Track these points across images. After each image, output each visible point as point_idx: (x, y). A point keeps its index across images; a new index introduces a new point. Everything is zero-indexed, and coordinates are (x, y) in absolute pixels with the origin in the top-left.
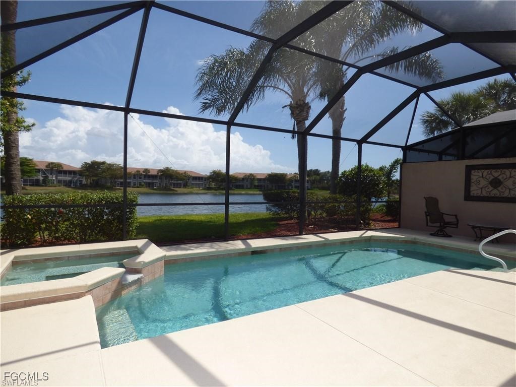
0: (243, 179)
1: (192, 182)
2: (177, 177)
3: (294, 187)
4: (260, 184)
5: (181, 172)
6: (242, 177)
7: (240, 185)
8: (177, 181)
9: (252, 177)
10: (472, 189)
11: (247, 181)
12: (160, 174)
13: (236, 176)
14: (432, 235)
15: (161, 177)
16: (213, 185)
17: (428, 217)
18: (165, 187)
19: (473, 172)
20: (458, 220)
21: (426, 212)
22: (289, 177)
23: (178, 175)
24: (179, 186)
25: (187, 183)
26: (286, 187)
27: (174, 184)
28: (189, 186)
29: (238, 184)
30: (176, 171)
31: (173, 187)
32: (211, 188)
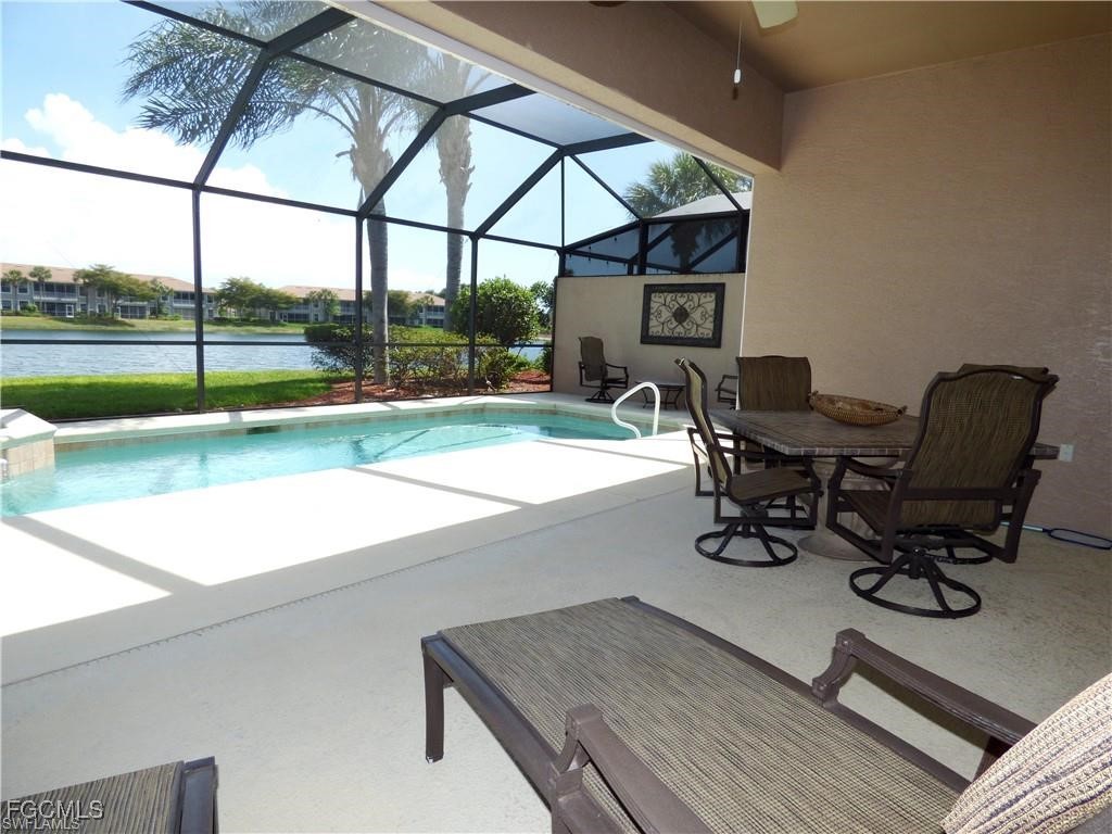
0: (306, 302)
1: (175, 305)
2: (130, 290)
3: (424, 321)
4: (346, 313)
5: (142, 280)
6: (304, 296)
7: (298, 316)
8: (131, 301)
9: (329, 298)
10: (651, 324)
11: (317, 306)
12: (81, 281)
13: (288, 294)
14: (588, 400)
15: (84, 290)
16: (231, 313)
17: (584, 372)
18: (100, 315)
19: (653, 295)
20: (627, 376)
21: (580, 363)
22: (411, 300)
23: (133, 287)
24: (139, 313)
25: (160, 305)
26: (408, 322)
27: (124, 308)
28: (166, 315)
29: (295, 311)
30: (128, 276)
31: (122, 316)
32: (225, 319)
